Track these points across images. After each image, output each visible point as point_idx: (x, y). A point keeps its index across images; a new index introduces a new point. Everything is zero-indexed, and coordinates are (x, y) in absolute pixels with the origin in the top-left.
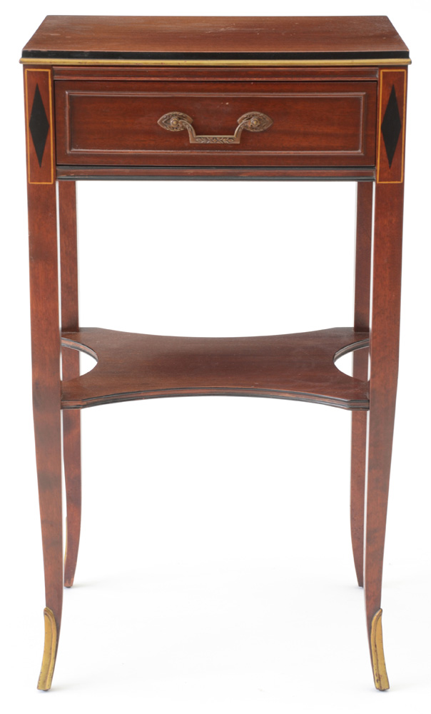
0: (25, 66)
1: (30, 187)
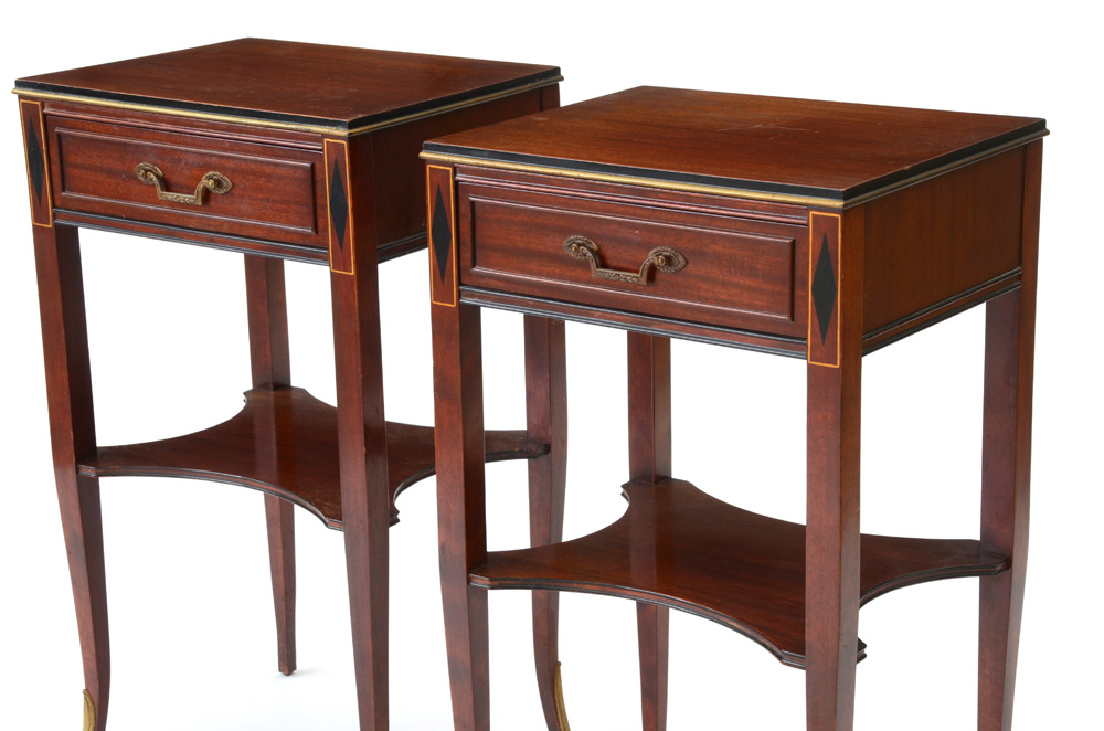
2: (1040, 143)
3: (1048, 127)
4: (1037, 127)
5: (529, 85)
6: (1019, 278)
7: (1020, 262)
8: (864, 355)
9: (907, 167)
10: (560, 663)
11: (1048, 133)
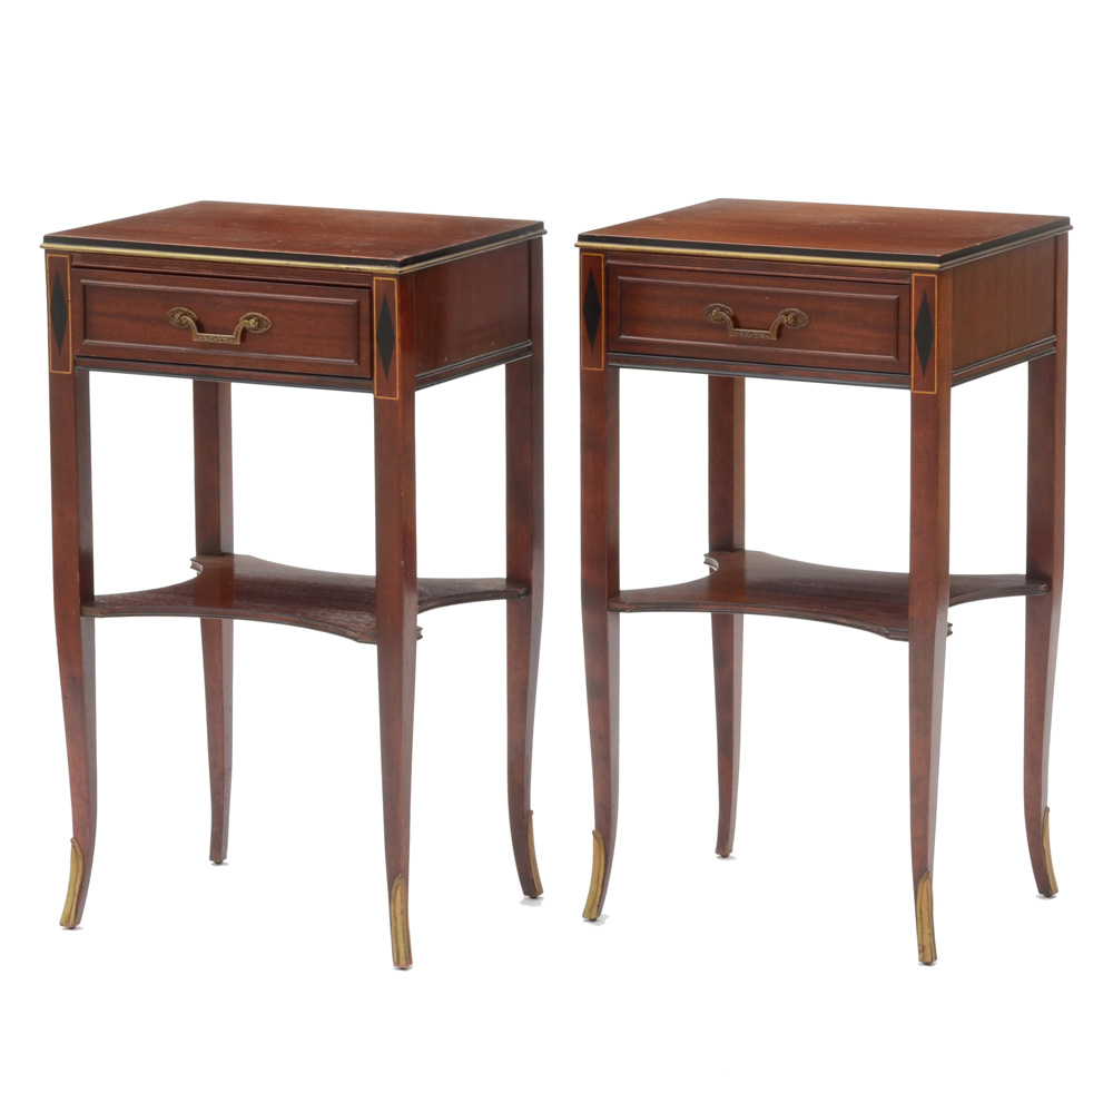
0: (48, 251)
2: (1066, 236)
3: (1072, 223)
4: (1064, 223)
5: (522, 236)
6: (1055, 344)
7: (1055, 332)
8: (953, 386)
9: (979, 244)
10: (532, 812)
11: (1072, 228)
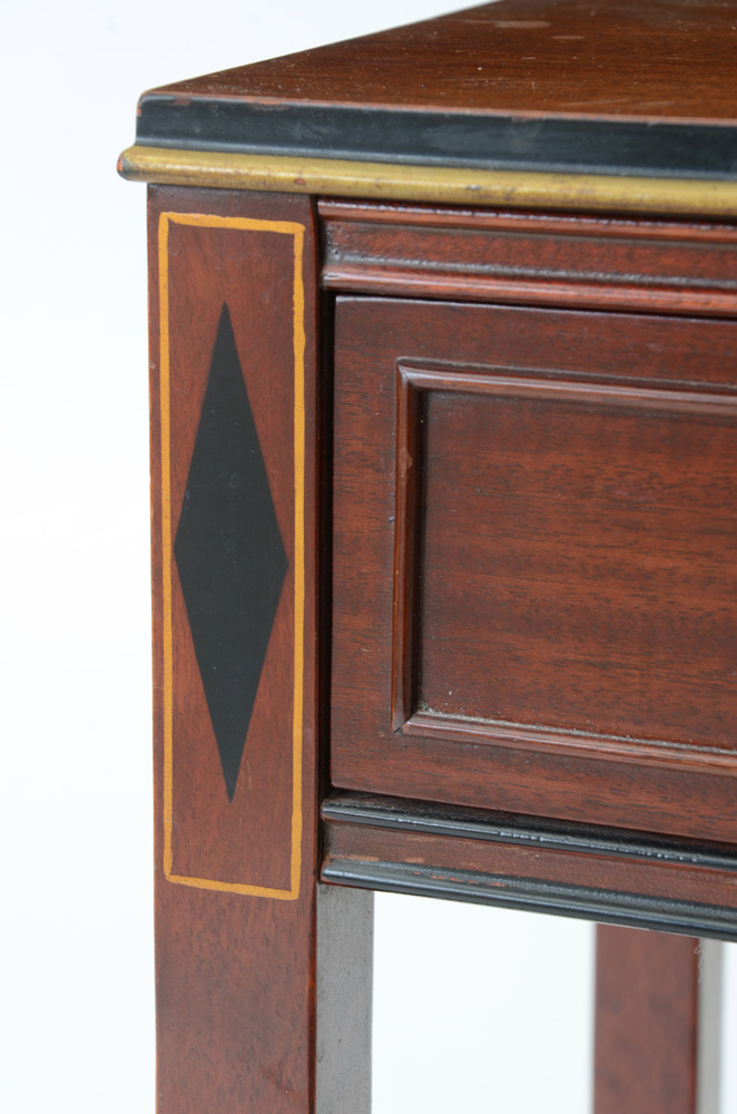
0: (162, 195)
1: (167, 899)
